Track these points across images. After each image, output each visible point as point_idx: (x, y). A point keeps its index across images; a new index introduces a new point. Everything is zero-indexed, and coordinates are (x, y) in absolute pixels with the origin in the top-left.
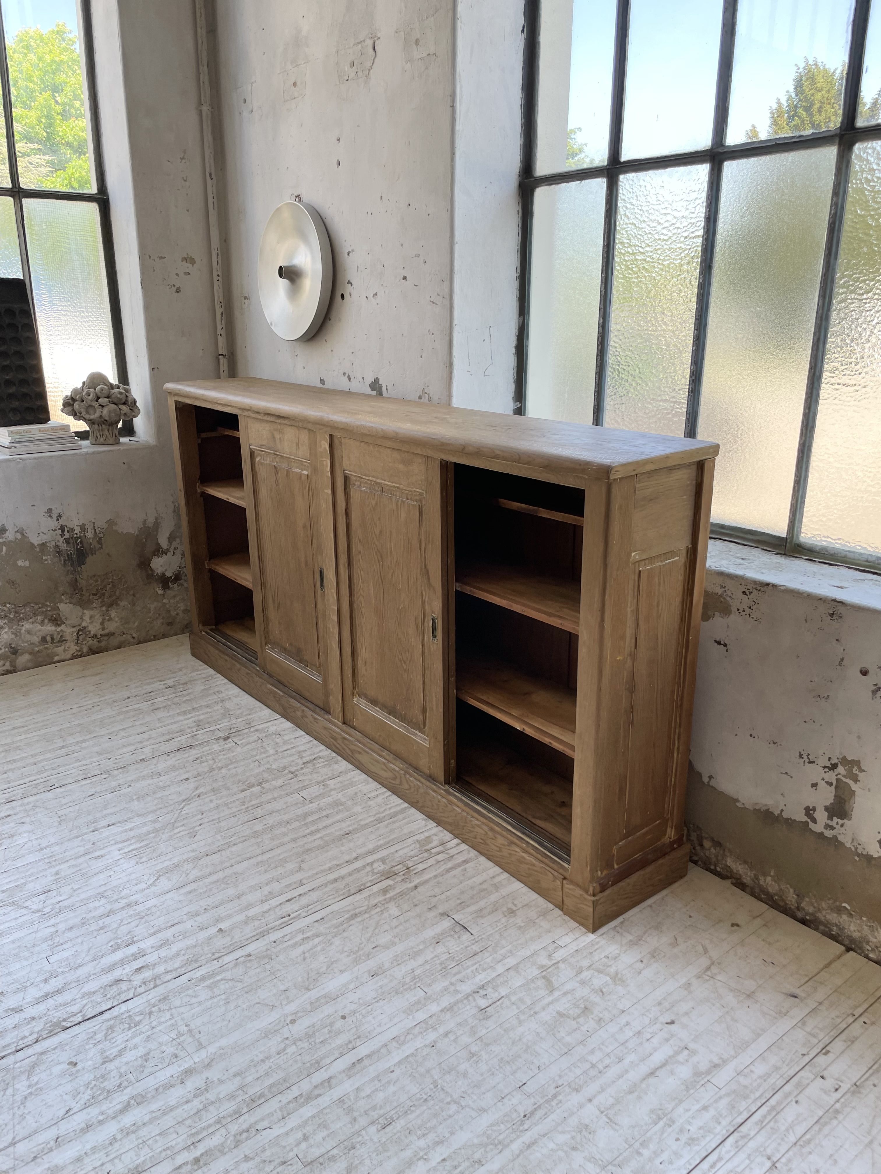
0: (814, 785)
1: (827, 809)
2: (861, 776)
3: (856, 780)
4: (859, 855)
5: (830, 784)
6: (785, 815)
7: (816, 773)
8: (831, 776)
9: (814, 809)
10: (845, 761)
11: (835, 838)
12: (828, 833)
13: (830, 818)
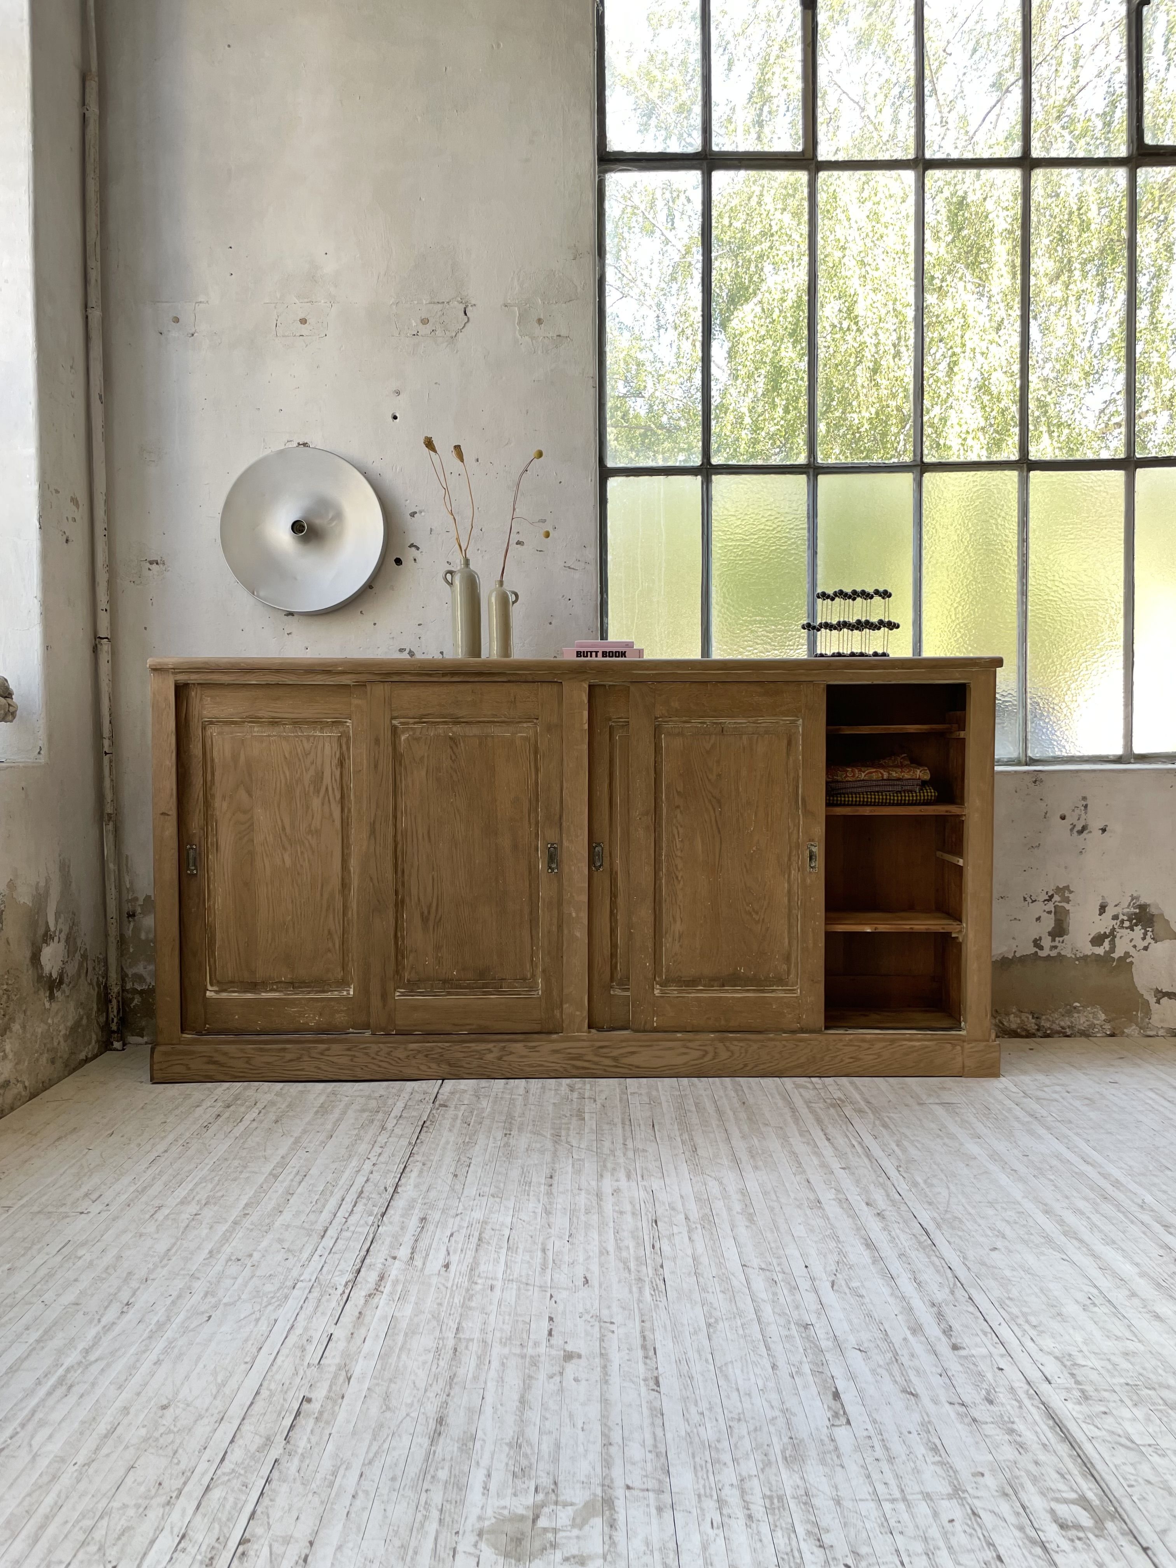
0: (1038, 919)
1: (1050, 934)
2: (1071, 896)
3: (1068, 901)
4: (1078, 959)
5: (1049, 912)
6: (1018, 955)
7: (1038, 909)
8: (1050, 906)
9: (1040, 938)
10: (1058, 890)
11: (1059, 953)
12: (1053, 953)
13: (1053, 940)
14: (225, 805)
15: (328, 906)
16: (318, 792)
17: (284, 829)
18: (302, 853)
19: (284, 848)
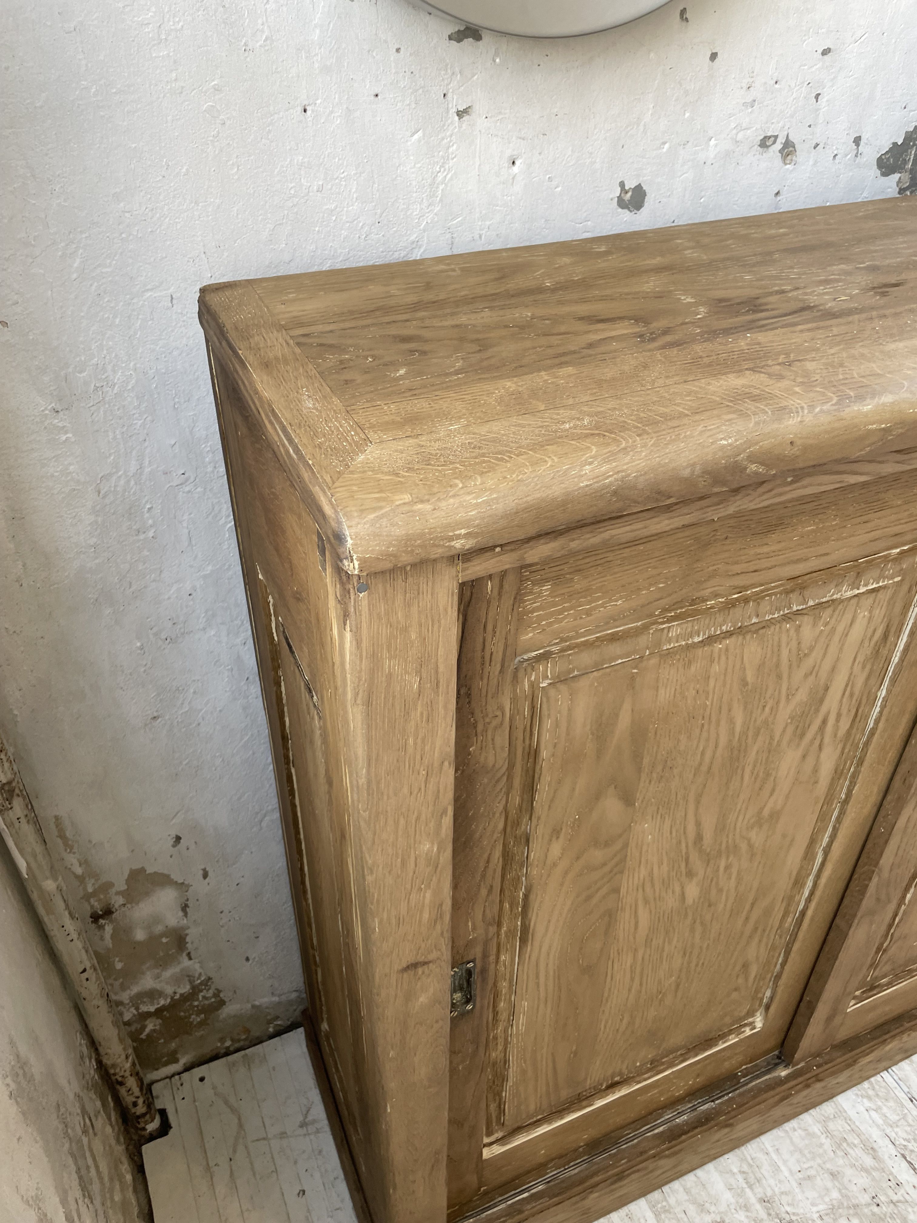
14: (556, 849)
15: (756, 929)
16: (802, 735)
17: (699, 838)
18: (727, 867)
19: (690, 874)
